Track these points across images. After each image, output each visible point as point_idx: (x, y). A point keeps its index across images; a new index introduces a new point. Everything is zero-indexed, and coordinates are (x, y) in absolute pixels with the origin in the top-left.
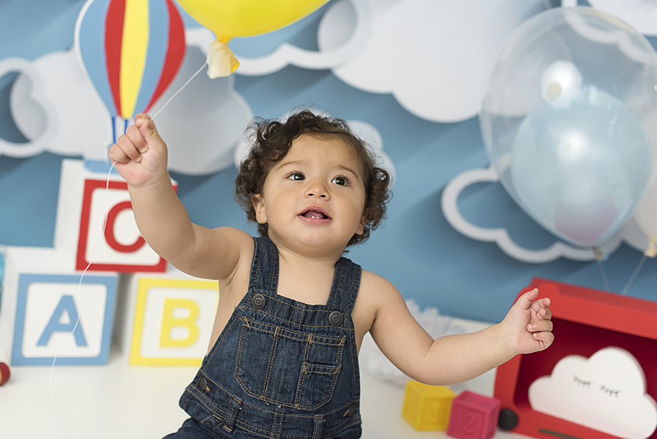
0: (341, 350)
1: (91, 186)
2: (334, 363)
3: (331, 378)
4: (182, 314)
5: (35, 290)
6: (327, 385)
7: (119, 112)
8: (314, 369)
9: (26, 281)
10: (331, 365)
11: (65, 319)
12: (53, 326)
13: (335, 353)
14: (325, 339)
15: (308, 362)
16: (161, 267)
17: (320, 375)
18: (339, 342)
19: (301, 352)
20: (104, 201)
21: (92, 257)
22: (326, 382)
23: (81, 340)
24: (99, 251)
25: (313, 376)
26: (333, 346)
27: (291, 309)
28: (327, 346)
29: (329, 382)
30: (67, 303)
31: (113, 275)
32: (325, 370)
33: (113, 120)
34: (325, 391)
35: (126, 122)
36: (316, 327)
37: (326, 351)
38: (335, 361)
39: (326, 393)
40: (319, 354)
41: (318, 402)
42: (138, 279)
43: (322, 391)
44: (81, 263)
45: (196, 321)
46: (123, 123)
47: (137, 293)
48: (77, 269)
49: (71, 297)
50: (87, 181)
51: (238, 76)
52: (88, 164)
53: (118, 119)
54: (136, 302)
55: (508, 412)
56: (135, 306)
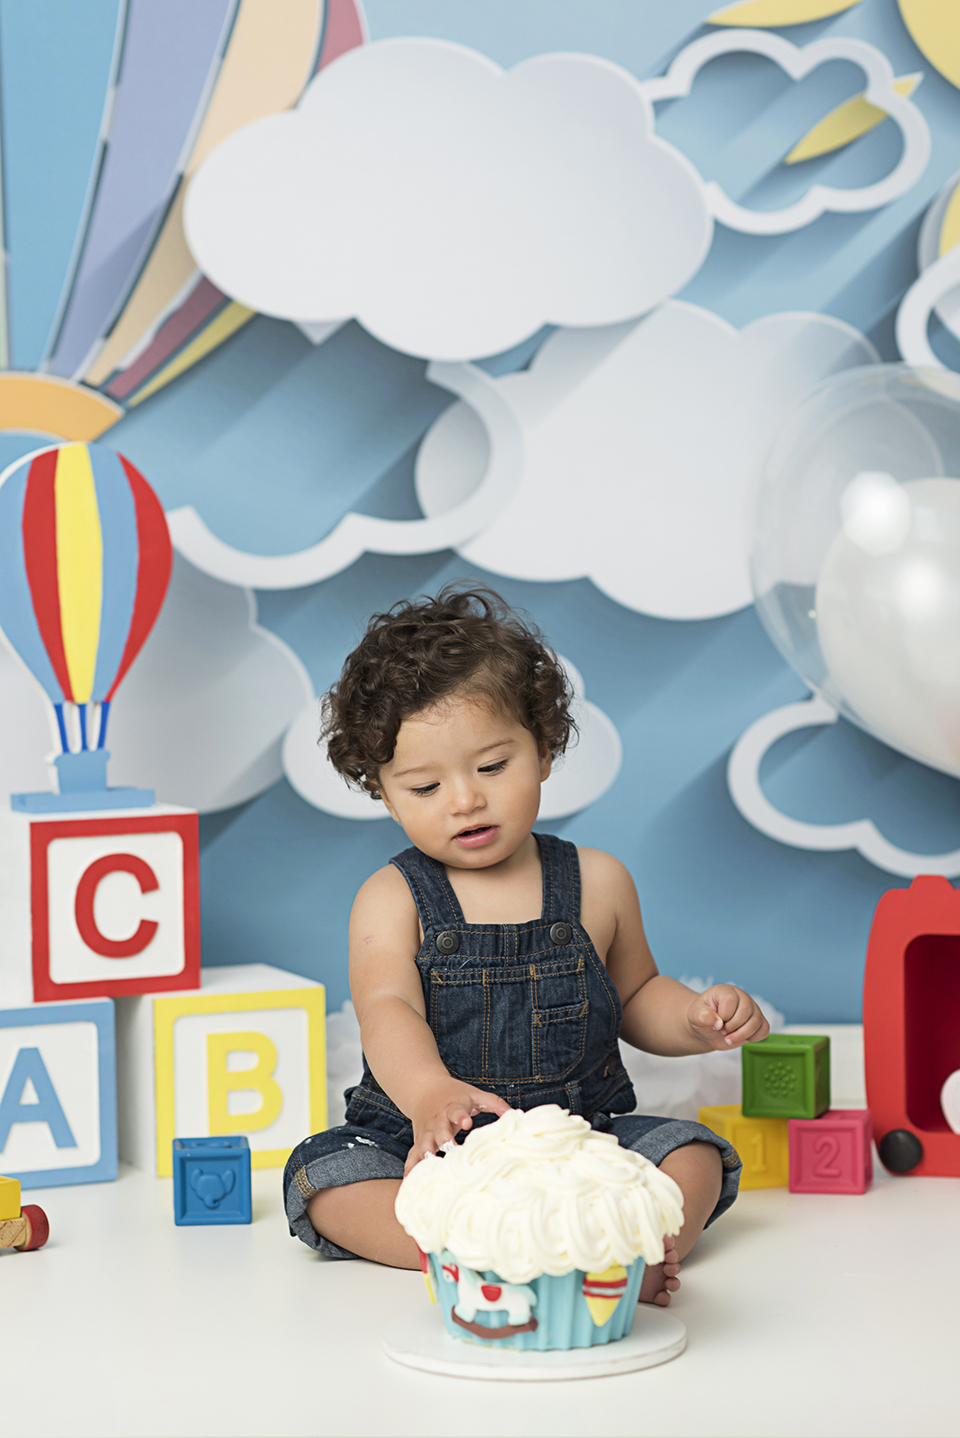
0: (582, 978)
1: (42, 836)
2: (576, 1000)
3: (577, 1023)
4: (245, 1063)
6: (575, 1036)
7: (69, 696)
8: (551, 1017)
10: (573, 1003)
11: (30, 1096)
12: (10, 1114)
13: (574, 984)
14: (554, 967)
15: (540, 1008)
16: (187, 980)
17: (561, 1023)
18: (576, 966)
19: (525, 996)
20: (69, 859)
21: (61, 972)
22: (573, 1032)
23: (64, 1137)
24: (72, 961)
25: (552, 1029)
26: (570, 974)
27: (497, 938)
28: (561, 976)
29: (576, 1032)
30: (30, 1064)
31: (106, 1000)
32: (566, 1014)
33: (59, 709)
34: (573, 1046)
35: (82, 708)
36: (536, 955)
37: (561, 984)
38: (577, 996)
39: (575, 1048)
40: (552, 992)
41: (567, 1065)
42: (148, 1001)
43: (570, 1047)
44: (44, 987)
45: (272, 1074)
46: (76, 712)
47: (154, 1031)
48: (38, 997)
49: (35, 1051)
50: (34, 826)
51: (263, 595)
52: (20, 802)
53: (67, 707)
54: (154, 1048)
55: (901, 1136)
56: (154, 1057)
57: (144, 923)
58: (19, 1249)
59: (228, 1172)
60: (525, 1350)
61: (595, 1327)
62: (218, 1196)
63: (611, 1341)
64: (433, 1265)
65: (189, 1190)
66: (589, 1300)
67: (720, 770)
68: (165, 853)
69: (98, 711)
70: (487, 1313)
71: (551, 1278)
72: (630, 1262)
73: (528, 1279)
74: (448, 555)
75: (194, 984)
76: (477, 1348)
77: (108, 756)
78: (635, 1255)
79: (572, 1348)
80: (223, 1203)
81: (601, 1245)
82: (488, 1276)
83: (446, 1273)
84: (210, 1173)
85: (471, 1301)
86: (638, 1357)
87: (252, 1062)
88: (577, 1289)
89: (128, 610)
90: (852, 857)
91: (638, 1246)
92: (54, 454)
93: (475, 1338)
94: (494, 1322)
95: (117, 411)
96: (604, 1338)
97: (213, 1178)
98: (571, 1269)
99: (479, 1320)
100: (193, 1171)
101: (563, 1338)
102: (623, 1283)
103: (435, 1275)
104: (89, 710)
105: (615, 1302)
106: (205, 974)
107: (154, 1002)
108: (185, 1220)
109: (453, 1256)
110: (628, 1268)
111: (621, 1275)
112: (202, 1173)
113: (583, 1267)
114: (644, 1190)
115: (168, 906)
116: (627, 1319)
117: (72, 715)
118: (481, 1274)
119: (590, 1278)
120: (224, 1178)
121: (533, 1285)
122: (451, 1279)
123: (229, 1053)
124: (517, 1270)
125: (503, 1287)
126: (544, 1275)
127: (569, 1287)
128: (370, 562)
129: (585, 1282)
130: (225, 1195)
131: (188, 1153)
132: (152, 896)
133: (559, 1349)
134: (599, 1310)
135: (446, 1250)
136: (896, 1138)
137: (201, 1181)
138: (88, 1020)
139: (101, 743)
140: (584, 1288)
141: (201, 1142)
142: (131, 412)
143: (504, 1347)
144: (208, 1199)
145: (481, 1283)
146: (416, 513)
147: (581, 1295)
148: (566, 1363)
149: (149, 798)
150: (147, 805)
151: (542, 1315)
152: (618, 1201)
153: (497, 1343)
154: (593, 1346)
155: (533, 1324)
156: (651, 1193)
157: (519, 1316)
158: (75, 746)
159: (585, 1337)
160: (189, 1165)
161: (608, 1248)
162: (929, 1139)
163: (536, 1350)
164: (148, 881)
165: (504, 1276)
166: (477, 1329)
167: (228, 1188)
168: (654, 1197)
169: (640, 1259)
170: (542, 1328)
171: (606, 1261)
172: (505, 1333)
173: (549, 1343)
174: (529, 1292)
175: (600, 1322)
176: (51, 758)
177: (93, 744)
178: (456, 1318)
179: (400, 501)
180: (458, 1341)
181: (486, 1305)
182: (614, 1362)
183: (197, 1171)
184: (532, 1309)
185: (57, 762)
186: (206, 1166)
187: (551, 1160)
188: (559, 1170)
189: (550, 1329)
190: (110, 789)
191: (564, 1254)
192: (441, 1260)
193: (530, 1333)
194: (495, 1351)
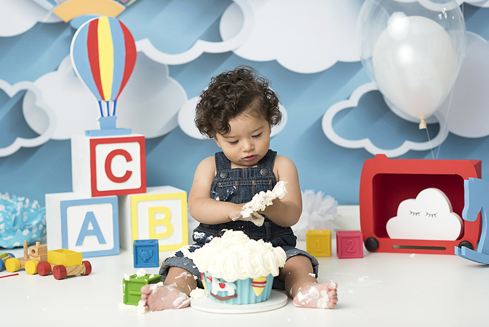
1: (94, 143)
4: (161, 217)
5: (71, 210)
7: (103, 99)
9: (65, 205)
11: (90, 227)
12: (84, 233)
13: (268, 188)
14: (261, 182)
16: (142, 190)
18: (269, 182)
19: (251, 190)
20: (103, 151)
21: (100, 188)
23: (102, 240)
24: (104, 184)
26: (266, 185)
27: (240, 172)
28: (263, 185)
30: (90, 217)
31: (115, 196)
33: (100, 103)
35: (108, 102)
36: (255, 178)
37: (263, 187)
40: (260, 189)
42: (130, 198)
44: (95, 192)
45: (170, 220)
46: (106, 104)
47: (131, 206)
48: (93, 196)
49: (92, 213)
50: (90, 140)
51: (171, 67)
52: (88, 133)
53: (103, 102)
54: (131, 212)
55: (372, 239)
56: (131, 215)
57: (127, 171)
58: (82, 275)
59: (151, 251)
60: (233, 304)
61: (256, 296)
62: (148, 258)
63: (262, 302)
64: (205, 277)
65: (138, 256)
66: (254, 288)
67: (319, 123)
68: (134, 149)
69: (113, 103)
70: (221, 292)
71: (241, 280)
72: (267, 275)
73: (233, 281)
74: (230, 53)
75: (145, 192)
76: (218, 303)
77: (116, 118)
78: (269, 273)
79: (249, 304)
80: (149, 260)
81: (257, 270)
82: (221, 280)
83: (208, 279)
84: (146, 251)
85: (216, 289)
86: (270, 306)
87: (163, 216)
88: (250, 284)
89: (123, 71)
90: (363, 151)
91: (270, 270)
92: (98, 20)
93: (218, 300)
94: (224, 295)
95: (123, 8)
96: (260, 300)
97: (146, 252)
98: (247, 278)
99: (218, 295)
100: (140, 250)
101: (246, 300)
102: (265, 282)
103: (206, 280)
104: (110, 103)
105: (263, 288)
106: (148, 189)
107: (131, 197)
108: (137, 266)
109: (210, 274)
110: (267, 277)
111: (264, 280)
112: (142, 251)
113: (252, 278)
114: (271, 252)
115: (135, 166)
116: (267, 294)
117: (104, 104)
118: (219, 279)
119: (254, 281)
120: (149, 252)
121: (235, 283)
122: (210, 281)
123: (155, 213)
124: (230, 278)
125: (226, 284)
126: (239, 279)
127: (247, 283)
128: (205, 56)
129: (252, 282)
130: (150, 258)
131: (138, 244)
132: (130, 163)
133: (245, 304)
134: (257, 291)
135: (207, 272)
136: (370, 240)
137: (143, 253)
138: (109, 203)
139: (114, 114)
140: (252, 284)
141: (143, 241)
142: (128, 8)
143: (227, 303)
144: (145, 259)
145: (219, 282)
146: (219, 39)
147: (251, 286)
148: (246, 308)
149: (130, 131)
150: (129, 134)
151: (239, 293)
152: (262, 256)
153: (224, 302)
154: (256, 303)
155: (236, 296)
156: (274, 253)
157: (231, 293)
158: (105, 115)
159: (253, 300)
160: (138, 248)
161: (259, 271)
162: (381, 240)
163: (237, 304)
164: (129, 158)
165: (225, 280)
166: (218, 297)
167: (151, 255)
168: (275, 255)
169: (271, 275)
170: (239, 297)
171: (259, 275)
172: (227, 298)
173: (241, 302)
174: (234, 285)
175: (257, 295)
176: (98, 119)
177: (111, 114)
178: (211, 294)
179: (215, 35)
180: (213, 302)
181: (221, 290)
182: (262, 308)
183: (141, 250)
184: (235, 291)
185: (99, 120)
186: (143, 248)
187: (242, 243)
188: (244, 246)
189: (241, 297)
190: (117, 129)
191: (245, 273)
192: (207, 275)
193: (235, 298)
194: (224, 304)
